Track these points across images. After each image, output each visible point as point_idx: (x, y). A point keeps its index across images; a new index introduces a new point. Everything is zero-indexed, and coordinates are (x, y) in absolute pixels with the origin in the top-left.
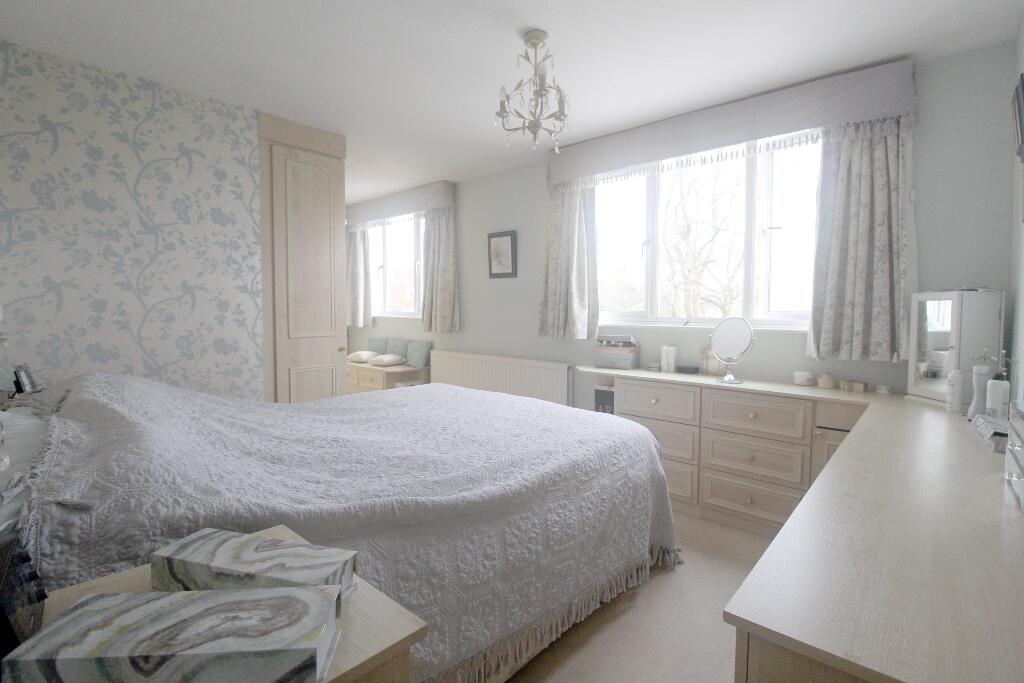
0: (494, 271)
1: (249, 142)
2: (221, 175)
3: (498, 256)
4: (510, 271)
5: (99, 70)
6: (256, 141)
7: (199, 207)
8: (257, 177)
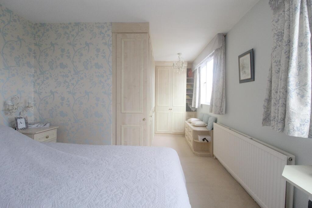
0: (242, 78)
1: (108, 35)
2: (98, 50)
3: (243, 68)
4: (249, 77)
5: (64, 24)
6: (111, 34)
7: (91, 63)
8: (111, 48)
